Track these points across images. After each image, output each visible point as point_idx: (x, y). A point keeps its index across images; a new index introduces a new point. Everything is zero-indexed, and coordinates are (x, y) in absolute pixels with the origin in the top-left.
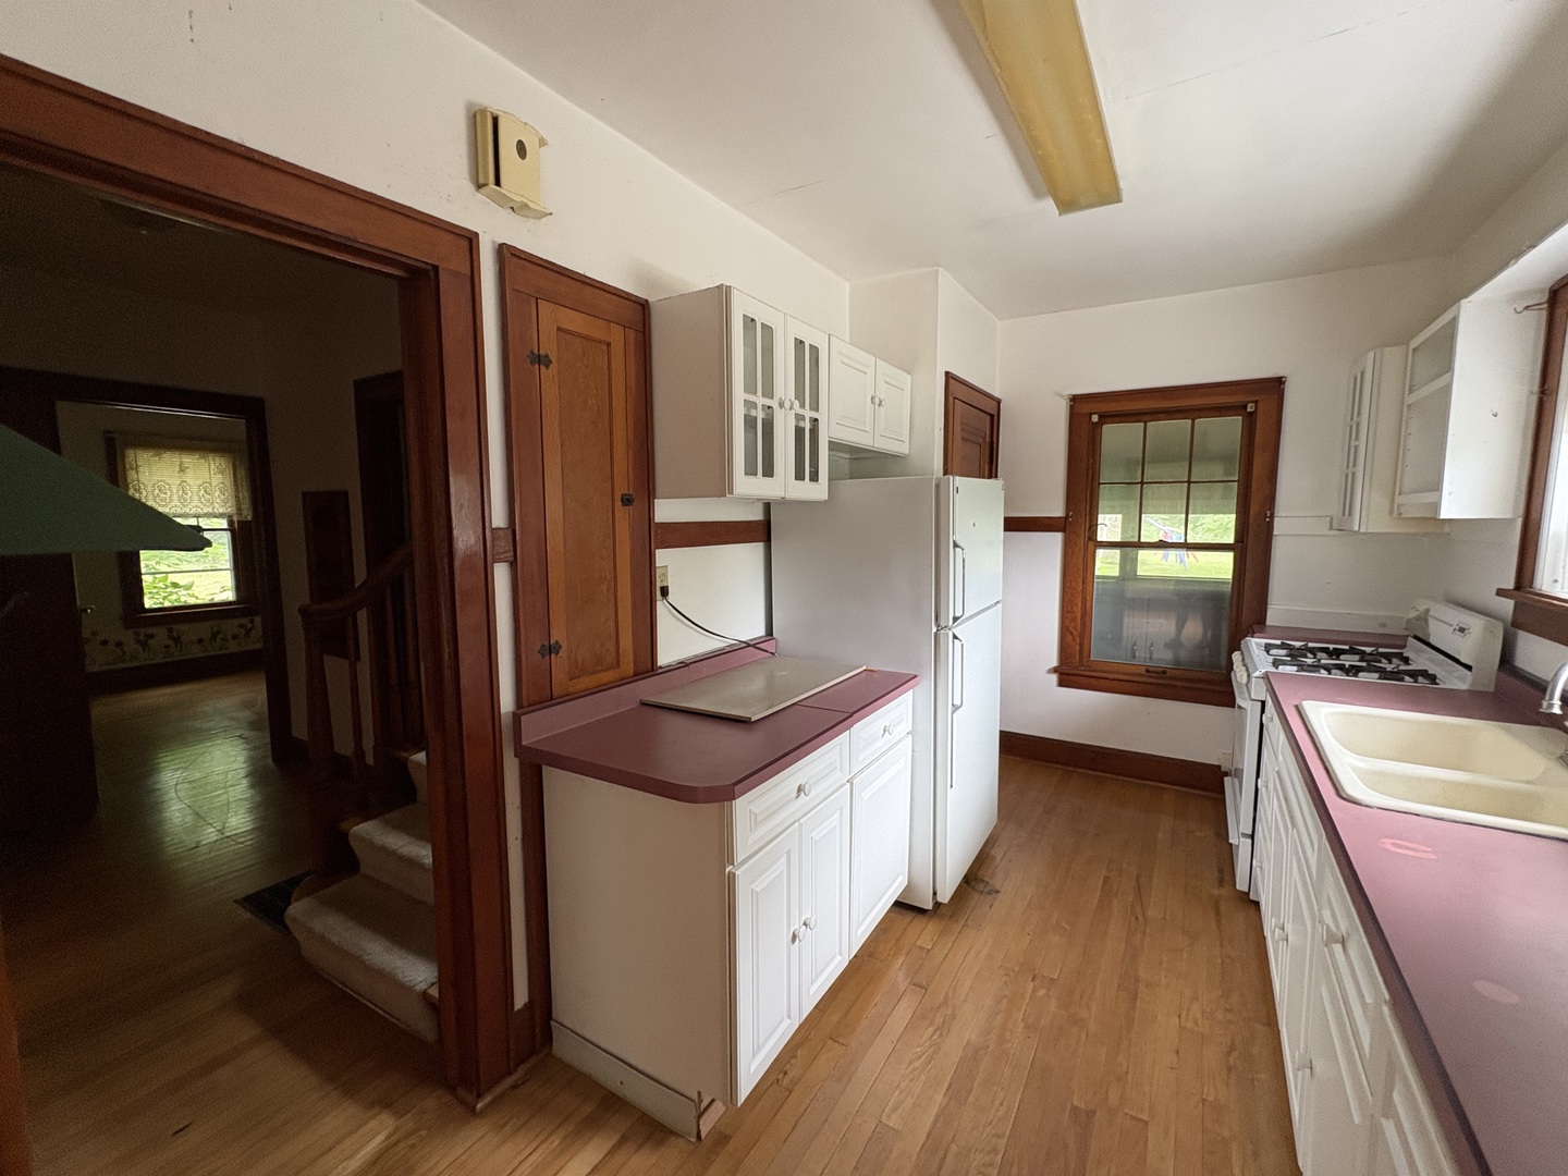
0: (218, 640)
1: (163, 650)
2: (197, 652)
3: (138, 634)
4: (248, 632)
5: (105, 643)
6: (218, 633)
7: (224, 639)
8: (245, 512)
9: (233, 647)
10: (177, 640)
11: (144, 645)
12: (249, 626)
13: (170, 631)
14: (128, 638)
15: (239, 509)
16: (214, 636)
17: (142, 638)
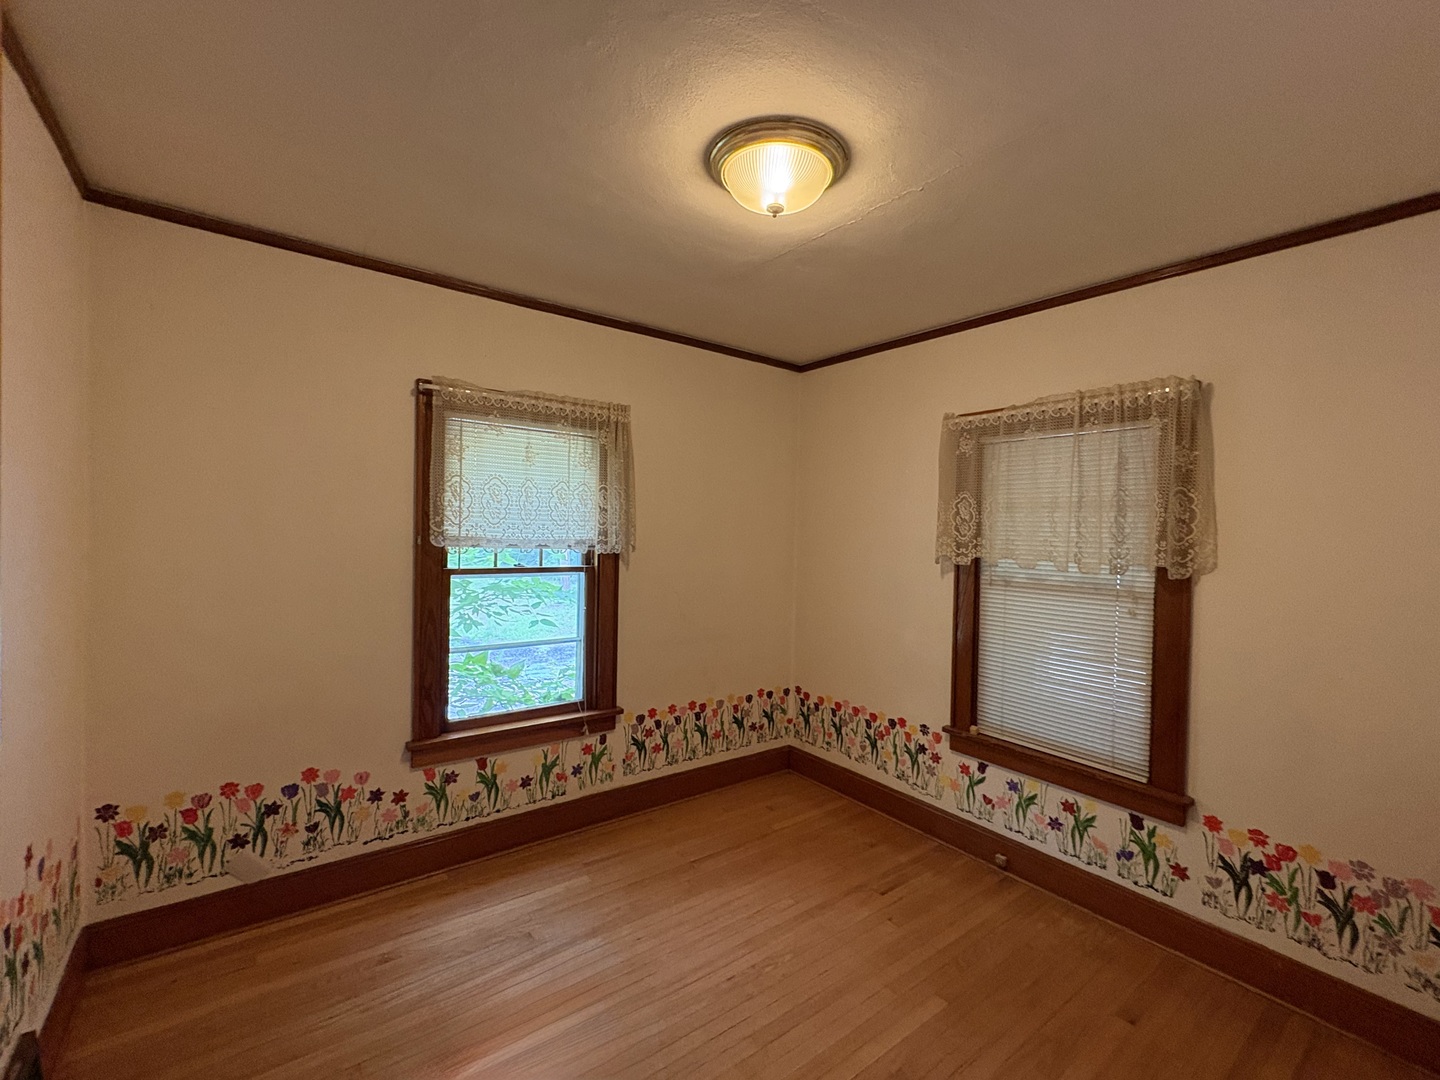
0: (552, 777)
1: (469, 804)
2: (519, 803)
3: (430, 776)
4: (596, 761)
5: (376, 796)
6: (554, 764)
7: (560, 777)
8: (612, 539)
9: (574, 791)
10: (491, 783)
11: (439, 795)
12: (599, 748)
13: (482, 764)
14: (415, 782)
15: (604, 533)
16: (547, 770)
17: (437, 781)
